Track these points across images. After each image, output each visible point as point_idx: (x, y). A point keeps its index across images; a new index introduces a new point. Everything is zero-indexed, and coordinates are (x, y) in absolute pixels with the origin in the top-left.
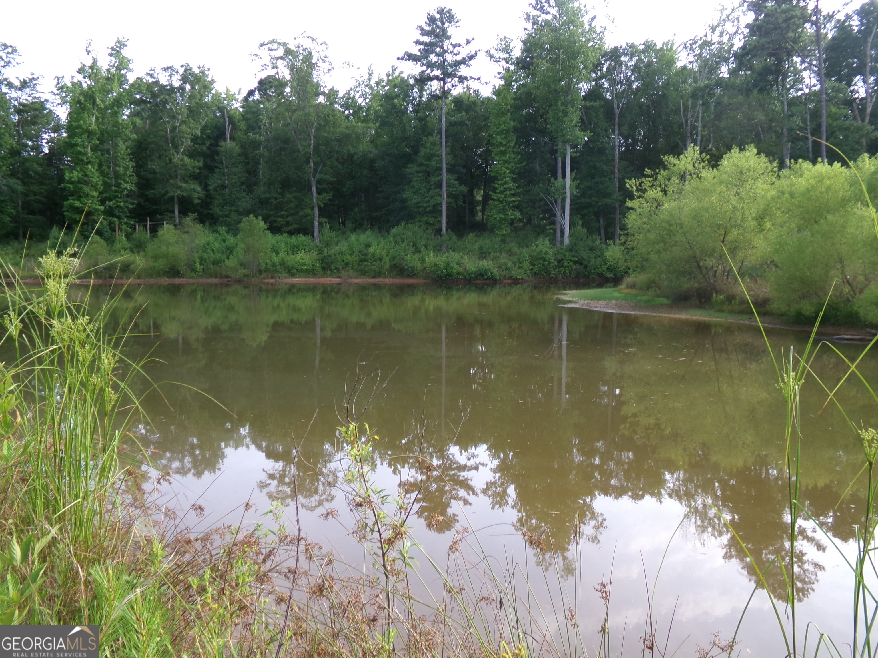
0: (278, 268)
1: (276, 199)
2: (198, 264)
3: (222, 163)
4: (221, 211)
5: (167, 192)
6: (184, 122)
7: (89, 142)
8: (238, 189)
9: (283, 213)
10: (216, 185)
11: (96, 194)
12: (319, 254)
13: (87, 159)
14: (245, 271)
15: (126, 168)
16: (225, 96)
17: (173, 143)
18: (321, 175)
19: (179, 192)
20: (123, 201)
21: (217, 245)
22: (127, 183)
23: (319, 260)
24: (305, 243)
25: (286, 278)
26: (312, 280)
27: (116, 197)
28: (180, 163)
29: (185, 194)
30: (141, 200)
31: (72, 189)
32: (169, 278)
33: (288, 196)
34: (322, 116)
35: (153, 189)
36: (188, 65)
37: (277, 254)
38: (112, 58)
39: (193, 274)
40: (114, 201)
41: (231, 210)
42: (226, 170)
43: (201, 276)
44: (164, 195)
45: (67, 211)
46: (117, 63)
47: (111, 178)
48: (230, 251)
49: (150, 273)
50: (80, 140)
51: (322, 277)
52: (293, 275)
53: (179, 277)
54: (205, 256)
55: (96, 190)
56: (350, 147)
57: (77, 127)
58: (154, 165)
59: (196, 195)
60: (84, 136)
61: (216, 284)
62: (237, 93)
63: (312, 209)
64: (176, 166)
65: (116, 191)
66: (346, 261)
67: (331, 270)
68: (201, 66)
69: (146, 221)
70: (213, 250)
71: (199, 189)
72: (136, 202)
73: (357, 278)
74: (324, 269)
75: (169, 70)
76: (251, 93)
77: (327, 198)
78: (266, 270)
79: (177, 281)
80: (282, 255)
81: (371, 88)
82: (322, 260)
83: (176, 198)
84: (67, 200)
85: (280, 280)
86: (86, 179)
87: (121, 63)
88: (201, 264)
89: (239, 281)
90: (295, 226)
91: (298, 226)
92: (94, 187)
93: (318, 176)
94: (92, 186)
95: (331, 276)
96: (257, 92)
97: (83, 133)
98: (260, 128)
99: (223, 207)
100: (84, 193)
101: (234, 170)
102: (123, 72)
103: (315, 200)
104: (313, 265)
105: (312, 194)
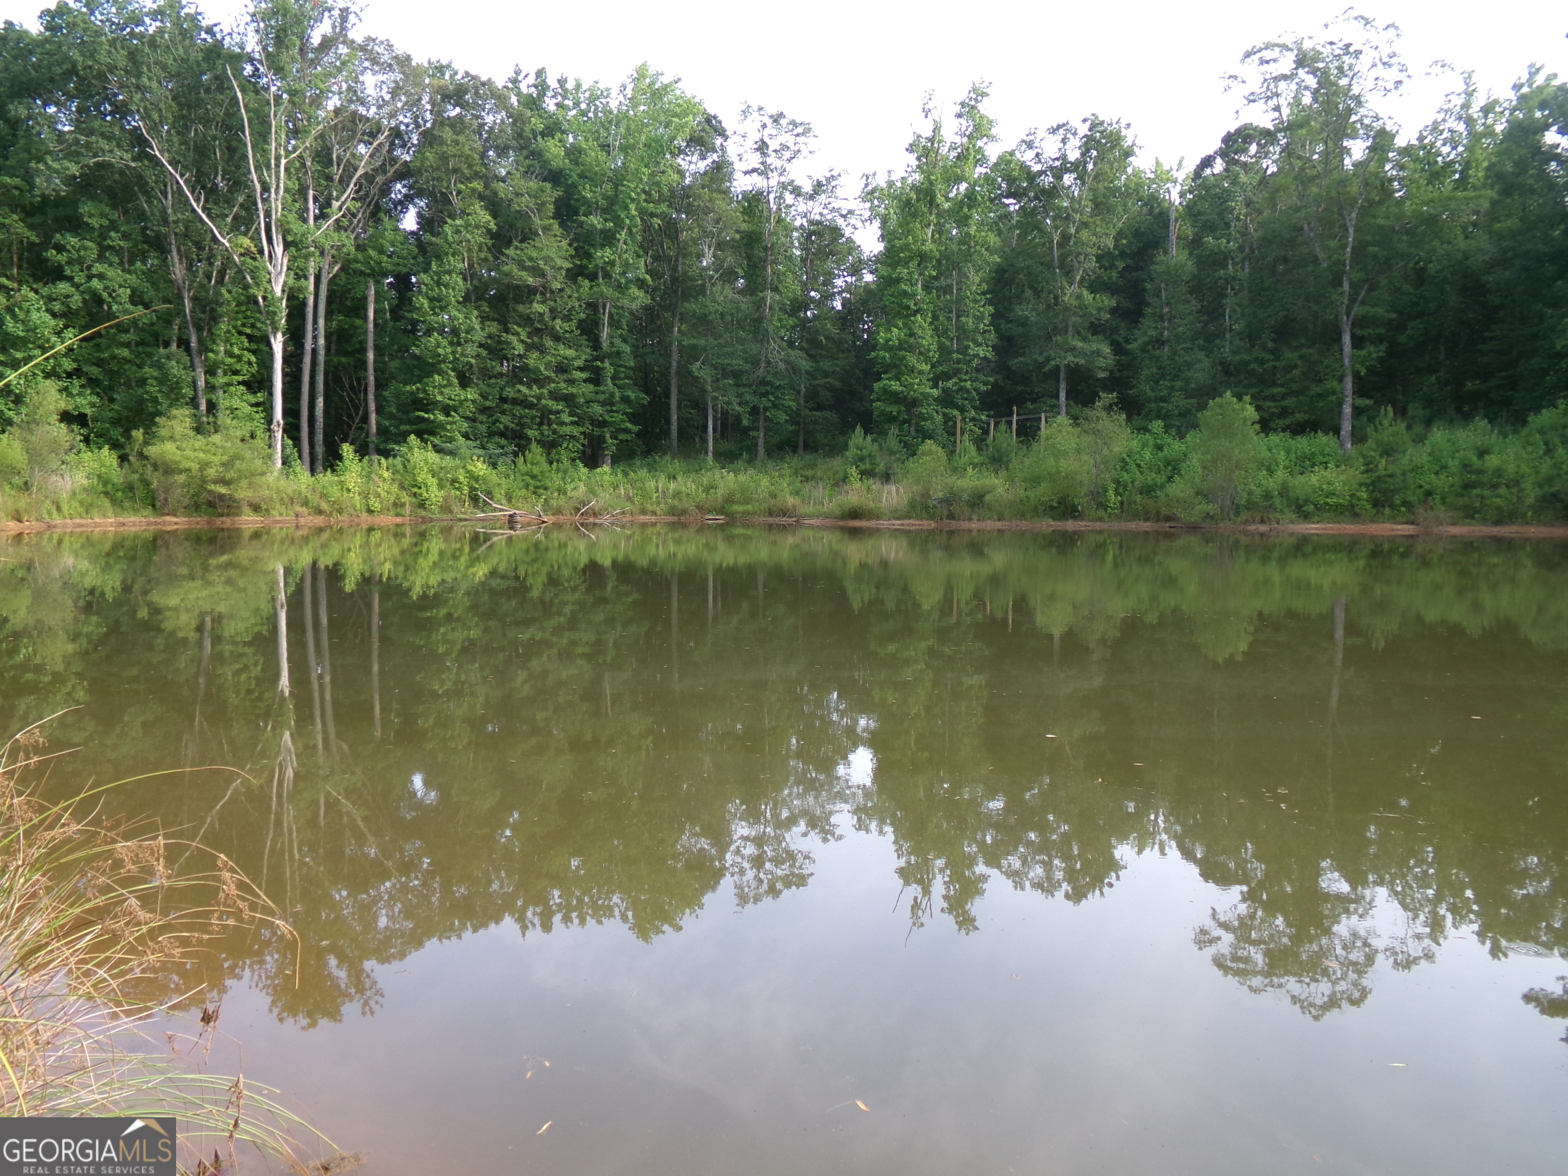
0: (1277, 501)
1: (1262, 362)
2: (1111, 493)
3: (1159, 296)
4: (1152, 389)
5: (1048, 359)
6: (1085, 225)
7: (920, 275)
8: (1188, 345)
9: (1276, 390)
10: (1146, 339)
11: (926, 368)
12: (1366, 471)
13: (915, 304)
14: (1210, 508)
15: (980, 319)
16: (1152, 176)
17: (1062, 266)
18: (1367, 308)
19: (1070, 358)
20: (970, 379)
21: (1147, 455)
22: (979, 345)
23: (1367, 485)
24: (1327, 450)
25: (1292, 522)
26: (1350, 528)
27: (957, 372)
28: (1075, 303)
29: (1082, 361)
30: (998, 377)
31: (888, 360)
32: (1054, 519)
33: (1290, 355)
34: (1378, 183)
35: (1023, 355)
36: (1097, 118)
37: (1270, 471)
38: (961, 120)
39: (1101, 513)
40: (955, 380)
41: (1172, 388)
42: (1166, 310)
43: (1116, 515)
44: (1043, 364)
45: (878, 400)
46: (970, 129)
47: (952, 339)
48: (1173, 468)
49: (1022, 509)
50: (906, 271)
51: (1372, 521)
52: (1306, 517)
53: (1075, 518)
54: (1126, 477)
55: (927, 360)
56: (1436, 243)
57: (902, 249)
58: (1027, 310)
59: (1101, 362)
60: (913, 265)
61: (1146, 533)
62: (1175, 168)
63: (1341, 379)
64: (1066, 309)
65: (958, 361)
66: (1427, 487)
67: (1392, 506)
68: (1114, 122)
69: (1011, 415)
70: (1139, 466)
71: (1108, 351)
72: (992, 379)
73: (1454, 524)
74: (1376, 504)
75: (1061, 131)
76: (1207, 162)
77: (1375, 355)
78: (1250, 506)
79: (1070, 525)
80: (1281, 474)
81: (1469, 122)
82: (1372, 486)
83: (1062, 369)
84: (880, 379)
85: (1280, 527)
86: (912, 340)
87: (977, 127)
88: (1117, 493)
89: (1194, 528)
90: (1300, 417)
91: (1306, 417)
92: (924, 355)
93: (1357, 310)
94: (920, 353)
95: (1392, 519)
96: (1219, 161)
97: (911, 259)
98: (1227, 225)
99: (1157, 382)
100: (906, 366)
101: (1181, 307)
102: (980, 143)
103: (1346, 361)
104: (1352, 496)
105: (1342, 350)
